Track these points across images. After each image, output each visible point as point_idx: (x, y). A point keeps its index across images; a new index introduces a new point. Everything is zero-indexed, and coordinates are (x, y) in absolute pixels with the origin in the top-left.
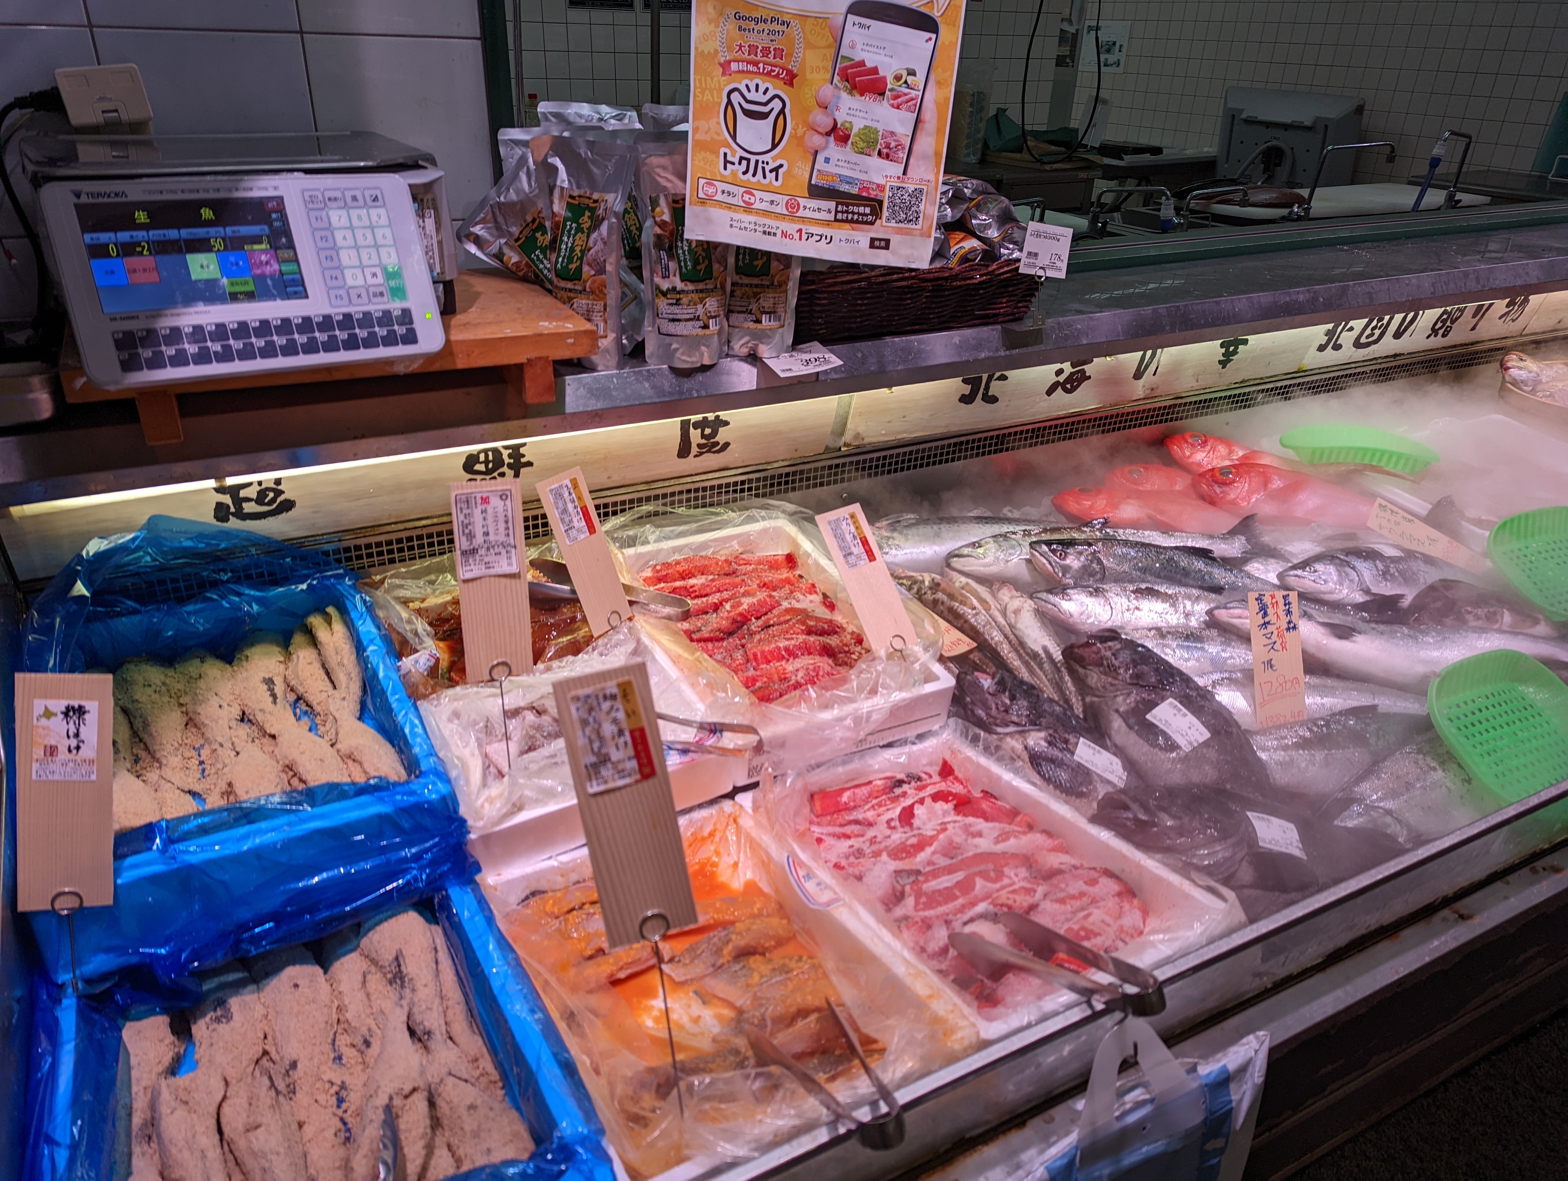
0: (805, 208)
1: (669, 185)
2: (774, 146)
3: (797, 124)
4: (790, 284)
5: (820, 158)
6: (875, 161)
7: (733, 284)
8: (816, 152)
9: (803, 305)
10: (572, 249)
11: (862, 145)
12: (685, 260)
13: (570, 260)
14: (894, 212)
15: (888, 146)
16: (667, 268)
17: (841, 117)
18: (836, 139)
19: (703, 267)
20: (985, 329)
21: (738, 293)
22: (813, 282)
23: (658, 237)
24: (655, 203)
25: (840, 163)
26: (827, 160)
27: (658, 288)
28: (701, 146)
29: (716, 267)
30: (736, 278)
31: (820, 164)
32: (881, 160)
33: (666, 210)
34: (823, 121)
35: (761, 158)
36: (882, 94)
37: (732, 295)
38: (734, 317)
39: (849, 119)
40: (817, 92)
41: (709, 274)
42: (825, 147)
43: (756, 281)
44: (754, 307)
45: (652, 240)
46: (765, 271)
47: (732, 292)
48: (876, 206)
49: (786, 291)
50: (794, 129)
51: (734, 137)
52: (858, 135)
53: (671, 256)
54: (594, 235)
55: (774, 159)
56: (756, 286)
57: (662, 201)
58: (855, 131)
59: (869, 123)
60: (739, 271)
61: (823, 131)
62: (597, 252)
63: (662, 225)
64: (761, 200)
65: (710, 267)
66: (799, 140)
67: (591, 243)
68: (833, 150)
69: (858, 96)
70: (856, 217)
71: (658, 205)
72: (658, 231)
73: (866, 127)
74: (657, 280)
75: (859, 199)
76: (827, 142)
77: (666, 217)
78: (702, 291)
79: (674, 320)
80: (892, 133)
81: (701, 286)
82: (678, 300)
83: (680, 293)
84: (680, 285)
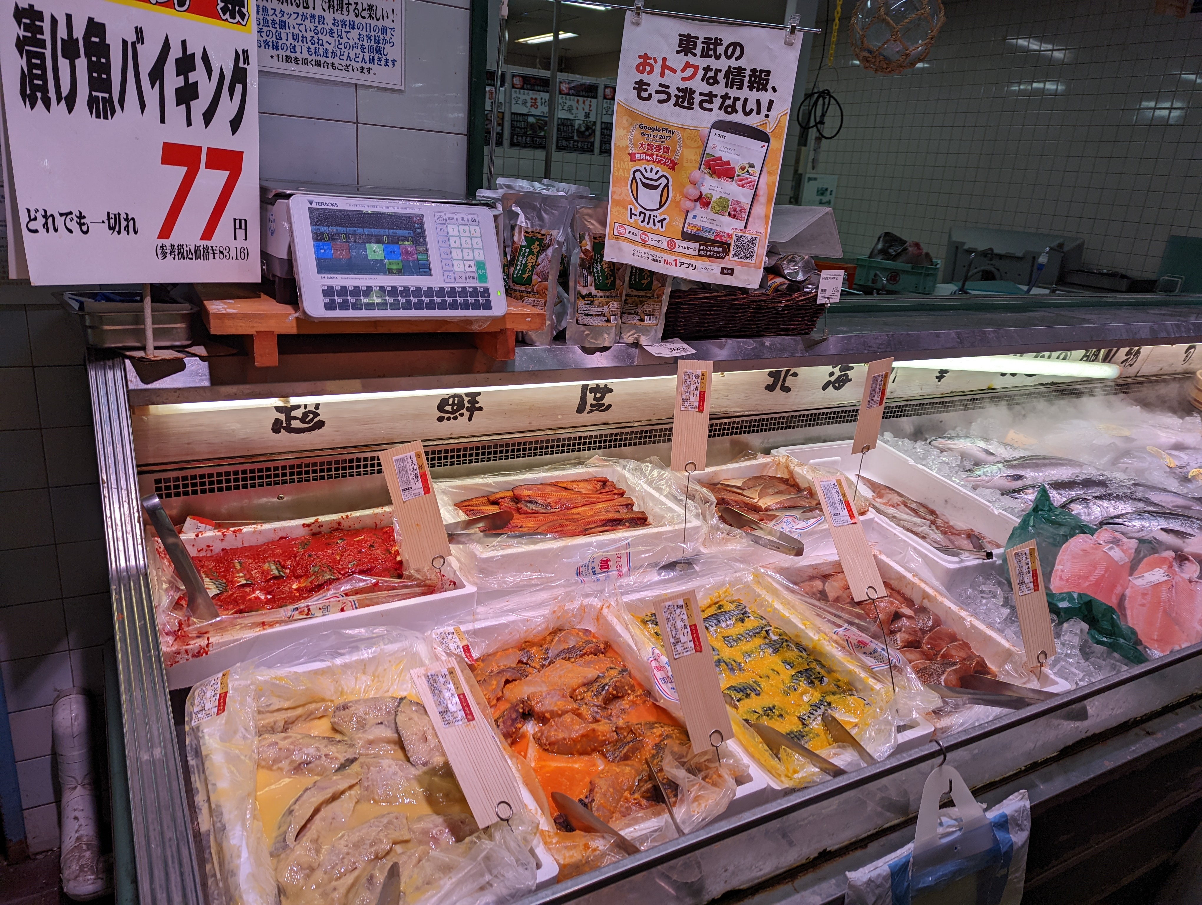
0: (679, 246)
1: (591, 227)
2: (661, 206)
4: (664, 297)
5: (690, 216)
6: (726, 219)
7: (627, 295)
8: (688, 212)
9: (670, 313)
10: (526, 265)
11: (718, 208)
12: (598, 276)
13: (524, 272)
14: (737, 251)
15: (735, 210)
16: (587, 280)
17: (705, 190)
18: (701, 204)
19: (610, 281)
20: (786, 338)
21: (630, 301)
22: (680, 297)
23: (582, 259)
24: (582, 237)
25: (703, 219)
26: (695, 217)
27: (579, 293)
28: (616, 203)
29: (618, 282)
30: (629, 291)
31: (690, 219)
32: (730, 218)
33: (589, 243)
34: (693, 193)
35: (652, 213)
36: (732, 178)
37: (625, 303)
38: (625, 317)
39: (710, 192)
40: (690, 174)
41: (613, 286)
42: (694, 209)
43: (642, 293)
44: (639, 310)
45: (578, 261)
46: (649, 287)
47: (626, 300)
48: (726, 247)
49: (661, 301)
50: (674, 197)
51: (636, 200)
52: (715, 202)
53: (590, 273)
54: (542, 256)
55: (661, 214)
56: (642, 297)
57: (587, 237)
58: (714, 199)
59: (723, 195)
60: (631, 286)
61: (693, 199)
62: (543, 267)
63: (585, 252)
64: (652, 239)
65: (614, 282)
66: (677, 204)
67: (539, 261)
68: (699, 211)
69: (716, 178)
70: (712, 254)
71: (584, 239)
72: (583, 256)
73: (721, 198)
74: (579, 288)
75: (715, 242)
76: (695, 206)
77: (589, 247)
78: (608, 297)
79: (588, 315)
80: (738, 202)
81: (608, 294)
82: (592, 302)
83: (593, 297)
84: (594, 292)
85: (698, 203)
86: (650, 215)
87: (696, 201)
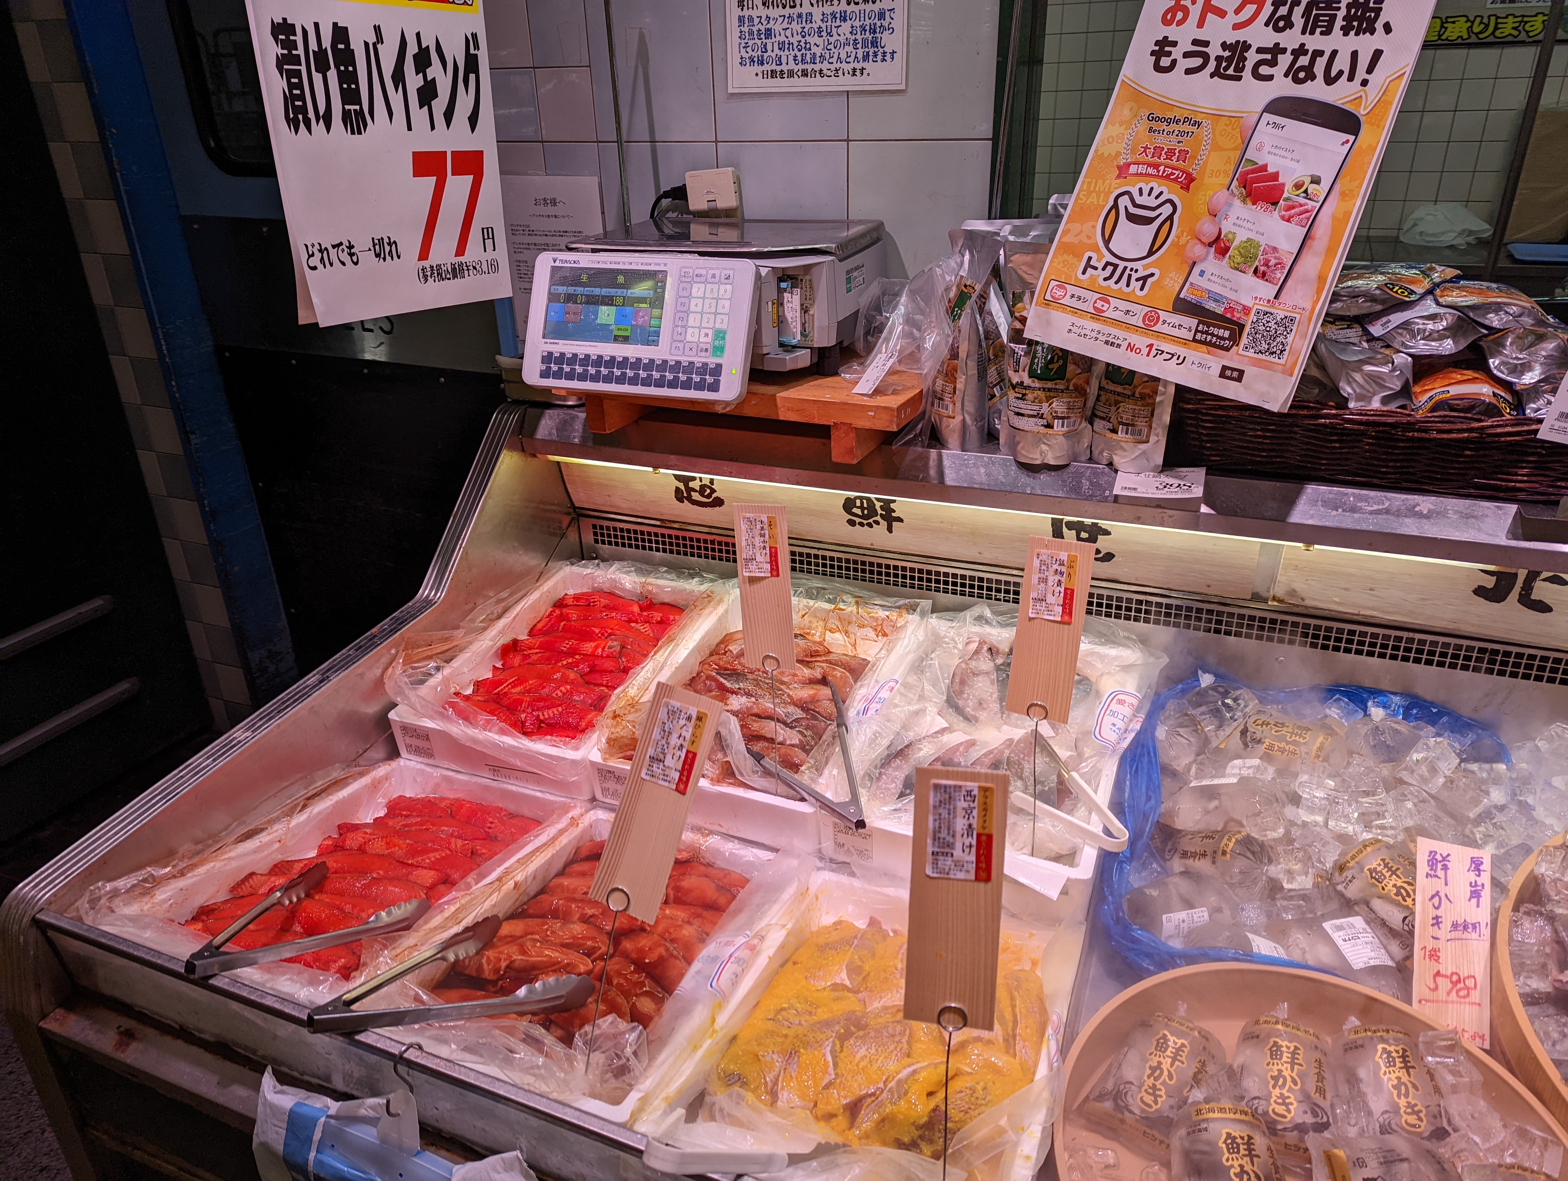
0: (1164, 322)
2: (1151, 253)
3: (1182, 232)
4: (1160, 399)
5: (1196, 270)
6: (1249, 279)
8: (1194, 263)
11: (1239, 259)
14: (1254, 340)
15: (1266, 264)
16: (1018, 363)
18: (1216, 251)
19: (1055, 366)
24: (1018, 298)
25: (1213, 278)
26: (1202, 273)
27: (1010, 380)
28: (1065, 248)
29: (1073, 368)
31: (1194, 278)
32: (1255, 279)
34: (1209, 230)
35: (1130, 265)
37: (1098, 399)
38: (1096, 422)
40: (1211, 198)
42: (1206, 259)
48: (1237, 329)
49: (1152, 406)
50: (1178, 237)
52: (1237, 248)
55: (1145, 267)
58: (1236, 243)
59: (1252, 236)
61: (1206, 240)
63: (1022, 320)
64: (1115, 309)
69: (1250, 205)
70: (1214, 339)
73: (1251, 240)
75: (1222, 320)
76: (1208, 253)
78: (1049, 390)
79: (1018, 414)
80: (1275, 249)
81: (1049, 385)
82: (1024, 395)
83: (1025, 388)
84: (1027, 381)
85: (1213, 250)
86: (1126, 268)
87: (1210, 245)
